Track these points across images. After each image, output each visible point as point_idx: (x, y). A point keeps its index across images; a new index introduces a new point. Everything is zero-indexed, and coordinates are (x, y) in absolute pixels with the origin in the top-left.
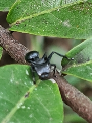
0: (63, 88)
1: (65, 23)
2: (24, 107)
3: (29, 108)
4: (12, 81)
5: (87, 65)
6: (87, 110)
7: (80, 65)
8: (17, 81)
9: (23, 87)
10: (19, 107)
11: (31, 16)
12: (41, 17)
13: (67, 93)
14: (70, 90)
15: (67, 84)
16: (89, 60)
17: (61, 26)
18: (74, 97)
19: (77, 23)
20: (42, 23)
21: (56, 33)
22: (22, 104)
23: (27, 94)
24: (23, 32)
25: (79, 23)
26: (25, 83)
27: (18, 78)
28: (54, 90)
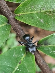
0: (37, 57)
1: (42, 20)
2: (18, 70)
3: (20, 70)
4: (14, 56)
5: (49, 47)
6: (46, 72)
7: (46, 46)
8: (16, 55)
9: (19, 58)
10: (16, 70)
11: (26, 13)
12: (30, 15)
13: (38, 60)
14: (40, 59)
15: (39, 55)
16: (50, 44)
17: (39, 22)
18: (41, 63)
19: (47, 22)
20: (31, 18)
21: (37, 25)
22: (17, 68)
23: (20, 61)
24: (21, 21)
25: (48, 22)
26: (20, 56)
27: (17, 54)
28: (33, 59)
